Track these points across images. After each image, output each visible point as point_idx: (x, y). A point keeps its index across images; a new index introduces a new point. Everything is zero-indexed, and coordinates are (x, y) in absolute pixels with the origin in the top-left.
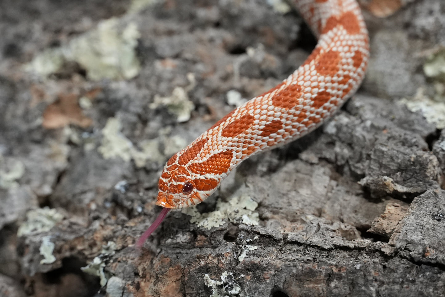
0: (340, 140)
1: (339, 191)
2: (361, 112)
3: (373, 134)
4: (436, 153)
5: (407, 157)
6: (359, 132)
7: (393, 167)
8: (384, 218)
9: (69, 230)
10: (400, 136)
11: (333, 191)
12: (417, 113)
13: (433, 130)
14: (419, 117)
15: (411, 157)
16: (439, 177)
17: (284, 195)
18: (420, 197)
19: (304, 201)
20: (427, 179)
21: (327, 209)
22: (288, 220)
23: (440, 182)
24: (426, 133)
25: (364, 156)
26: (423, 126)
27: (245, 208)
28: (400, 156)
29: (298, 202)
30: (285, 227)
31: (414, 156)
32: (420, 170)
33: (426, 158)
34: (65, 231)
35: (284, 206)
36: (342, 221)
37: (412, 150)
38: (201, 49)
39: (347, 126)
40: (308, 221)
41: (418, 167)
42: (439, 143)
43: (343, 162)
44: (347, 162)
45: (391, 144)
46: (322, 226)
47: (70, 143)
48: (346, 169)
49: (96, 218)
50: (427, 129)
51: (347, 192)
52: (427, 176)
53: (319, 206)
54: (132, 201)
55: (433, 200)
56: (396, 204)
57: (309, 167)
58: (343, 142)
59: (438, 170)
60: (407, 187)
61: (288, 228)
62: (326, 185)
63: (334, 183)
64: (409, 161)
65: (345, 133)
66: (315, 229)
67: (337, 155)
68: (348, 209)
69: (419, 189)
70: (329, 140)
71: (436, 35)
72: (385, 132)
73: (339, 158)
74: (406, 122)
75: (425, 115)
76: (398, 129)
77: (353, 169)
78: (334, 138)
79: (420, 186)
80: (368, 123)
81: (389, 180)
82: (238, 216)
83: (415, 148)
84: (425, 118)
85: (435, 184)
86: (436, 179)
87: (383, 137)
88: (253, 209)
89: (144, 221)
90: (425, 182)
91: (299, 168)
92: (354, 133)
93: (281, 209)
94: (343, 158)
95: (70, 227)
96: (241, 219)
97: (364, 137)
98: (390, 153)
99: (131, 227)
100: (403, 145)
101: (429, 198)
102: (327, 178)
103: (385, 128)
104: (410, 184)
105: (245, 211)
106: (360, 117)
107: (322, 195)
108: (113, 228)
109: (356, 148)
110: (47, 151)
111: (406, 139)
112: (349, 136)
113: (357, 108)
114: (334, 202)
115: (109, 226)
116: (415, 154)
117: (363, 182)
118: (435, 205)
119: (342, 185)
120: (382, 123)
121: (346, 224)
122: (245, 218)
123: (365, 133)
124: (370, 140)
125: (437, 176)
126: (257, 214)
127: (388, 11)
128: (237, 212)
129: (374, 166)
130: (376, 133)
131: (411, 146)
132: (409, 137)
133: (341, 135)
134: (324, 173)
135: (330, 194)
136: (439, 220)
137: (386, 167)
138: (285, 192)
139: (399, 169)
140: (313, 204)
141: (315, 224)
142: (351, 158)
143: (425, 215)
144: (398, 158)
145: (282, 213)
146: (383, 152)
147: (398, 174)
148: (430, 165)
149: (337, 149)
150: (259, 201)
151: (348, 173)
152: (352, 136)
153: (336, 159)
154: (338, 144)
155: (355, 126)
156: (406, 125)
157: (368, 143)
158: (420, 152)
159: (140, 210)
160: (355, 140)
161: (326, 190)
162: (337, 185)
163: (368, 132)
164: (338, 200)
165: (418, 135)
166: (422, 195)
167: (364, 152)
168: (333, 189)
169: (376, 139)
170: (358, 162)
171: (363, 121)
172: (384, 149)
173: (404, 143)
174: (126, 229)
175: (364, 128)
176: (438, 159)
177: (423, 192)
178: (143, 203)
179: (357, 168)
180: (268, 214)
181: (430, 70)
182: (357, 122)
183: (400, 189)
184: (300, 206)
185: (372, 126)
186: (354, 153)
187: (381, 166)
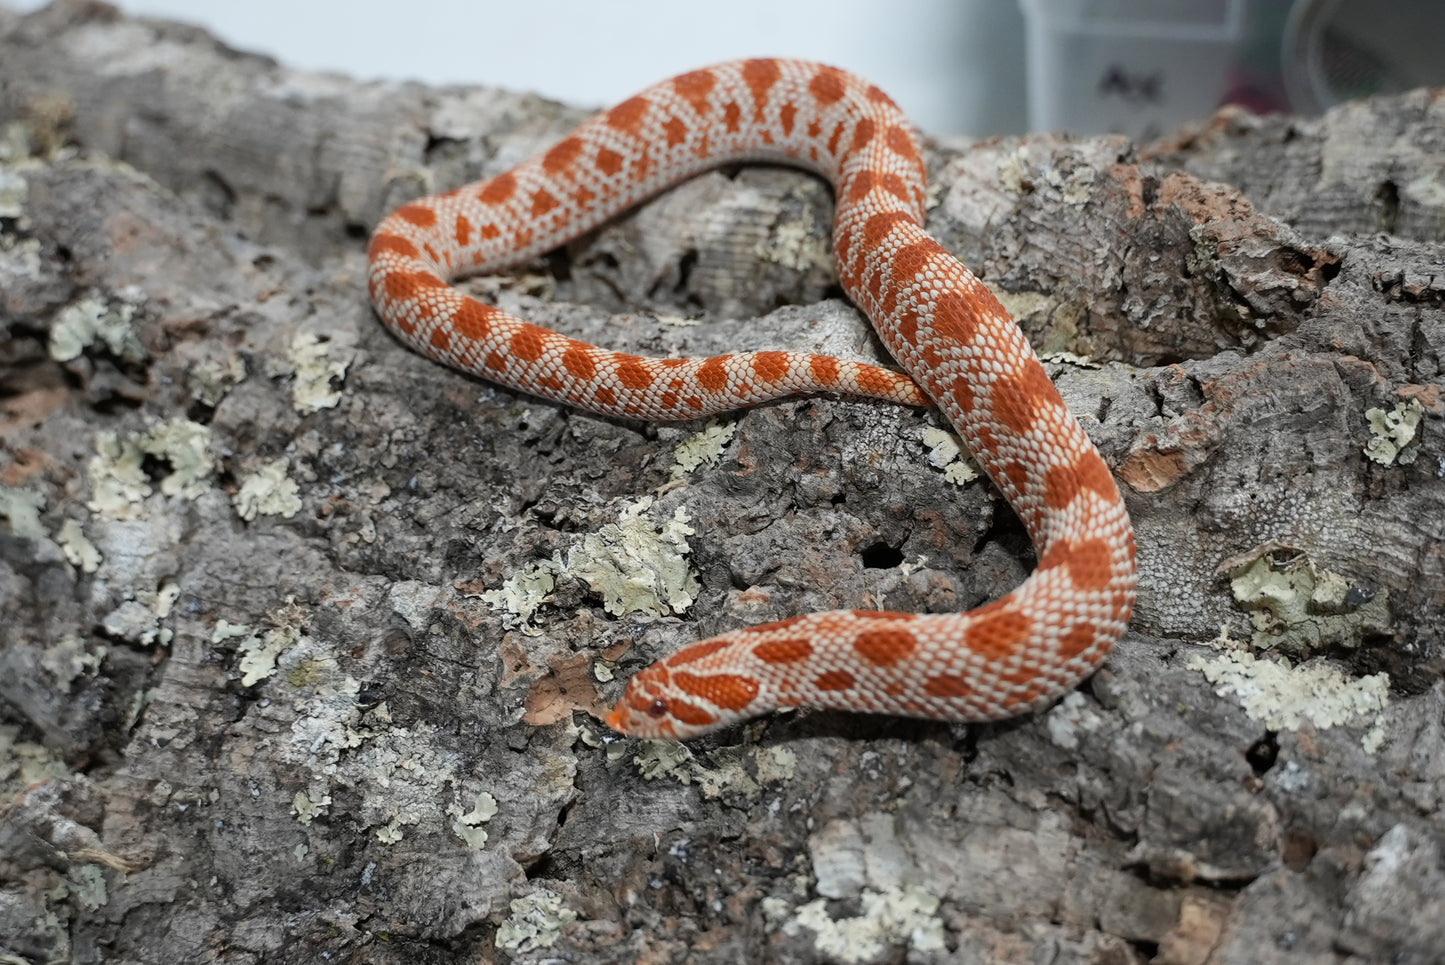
0: (1086, 760)
1: (1088, 859)
2: (1123, 704)
3: (1148, 751)
4: (1271, 797)
5: (1218, 811)
6: (1122, 748)
7: (1193, 827)
8: (1182, 936)
9: (589, 945)
10: (1201, 758)
11: (1078, 860)
12: (1227, 700)
13: (1261, 735)
14: (1232, 709)
15: (1225, 811)
16: (1280, 842)
17: (987, 879)
18: (1247, 894)
19: (1025, 890)
20: (1257, 852)
21: (1069, 902)
22: (997, 928)
23: (1282, 850)
24: (1248, 742)
25: (1134, 798)
26: (1240, 726)
27: (917, 911)
28: (1205, 806)
29: (1015, 894)
30: (993, 948)
31: (1231, 809)
32: (1245, 833)
33: (1255, 814)
34: (582, 949)
35: (990, 900)
36: (1098, 927)
37: (1225, 790)
38: (812, 558)
39: (1097, 735)
40: (1035, 937)
41: (1239, 830)
42: (1277, 774)
43: (1094, 805)
44: (1102, 804)
45: (1184, 775)
46: (1065, 946)
47: (578, 746)
48: (1099, 814)
49: (637, 925)
50: (1249, 733)
51: (1104, 863)
52: (1256, 846)
53: (1053, 897)
54: (703, 887)
55: (1272, 900)
56: (1203, 901)
57: (1030, 815)
58: (1091, 765)
59: (1277, 830)
60: (1223, 867)
61: (999, 952)
62: (1064, 851)
63: (1078, 842)
64: (1223, 817)
65: (1094, 750)
66: (1050, 955)
67: (1081, 790)
68: (1110, 903)
69: (1243, 873)
70: (1066, 759)
71: (1252, 523)
72: (1170, 748)
73: (1085, 796)
74: (1208, 718)
75: (1244, 703)
76: (1194, 738)
77: (1113, 820)
78: (1074, 756)
79: (1243, 866)
80: (1138, 728)
81: (1186, 857)
82: (905, 932)
83: (1230, 785)
84: (1243, 709)
85: (1274, 859)
86: (1274, 847)
87: (1168, 760)
88: (931, 910)
89: (728, 939)
90: (1254, 858)
91: (1011, 818)
92: (1111, 750)
93: (983, 906)
94: (1093, 796)
95: (590, 939)
96: (909, 939)
97: (1132, 761)
98: (1185, 800)
99: (705, 952)
100: (1208, 776)
101: (1262, 893)
102: (1065, 836)
103: (1170, 740)
104: (1225, 862)
105: (917, 918)
106: (1122, 715)
107: (1058, 873)
108: (668, 946)
109: (1118, 780)
110: (538, 769)
111: (1212, 765)
112: (1103, 755)
113: (1115, 697)
114: (1080, 886)
115: (663, 943)
116: (1234, 803)
117: (1137, 854)
118: (1279, 909)
119: (1094, 847)
120: (1165, 726)
121: (1107, 936)
122: (918, 935)
123: (1133, 751)
124: (1144, 768)
125: (1275, 842)
126: (938, 922)
127: (1162, 483)
128: (902, 923)
129: (1156, 823)
130: (1154, 751)
131: (1222, 779)
132: (1217, 760)
133: (1086, 752)
134: (1059, 827)
135: (1072, 866)
136: (1289, 948)
137: (1178, 827)
138: (988, 873)
139: (1205, 833)
140: (1044, 894)
141: (1050, 944)
142: (1107, 798)
143: (1261, 938)
144: (1200, 811)
145: (985, 915)
146: (1171, 797)
147: (1203, 843)
148: (1263, 826)
149: (1082, 779)
150: (942, 893)
151: (1104, 821)
152: (1110, 757)
153: (1081, 800)
154: (1081, 767)
155: (1112, 734)
156: (1208, 725)
157: (1140, 772)
158: (1243, 798)
159: (718, 907)
160: (1115, 765)
161: (1064, 860)
162: (1084, 847)
163: (1139, 746)
164: (1088, 881)
165: (1232, 751)
166: (1252, 888)
167: (1134, 790)
168: (1076, 854)
169: (1156, 765)
170: (1123, 807)
171: (1127, 724)
172: (1174, 791)
173: (1210, 772)
174: (696, 955)
175: (1131, 737)
176: (1279, 810)
177: (1251, 880)
178: (725, 894)
179: (1122, 819)
180: (959, 920)
181: (1242, 590)
182: (1117, 725)
183: (1208, 872)
184: (1019, 901)
185: (1146, 734)
186: (1115, 790)
187: (1168, 824)
